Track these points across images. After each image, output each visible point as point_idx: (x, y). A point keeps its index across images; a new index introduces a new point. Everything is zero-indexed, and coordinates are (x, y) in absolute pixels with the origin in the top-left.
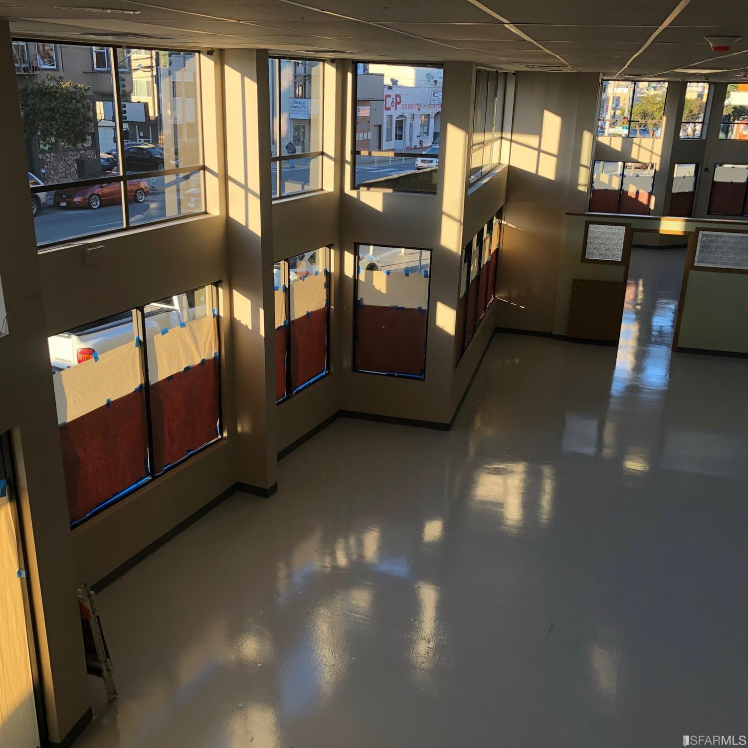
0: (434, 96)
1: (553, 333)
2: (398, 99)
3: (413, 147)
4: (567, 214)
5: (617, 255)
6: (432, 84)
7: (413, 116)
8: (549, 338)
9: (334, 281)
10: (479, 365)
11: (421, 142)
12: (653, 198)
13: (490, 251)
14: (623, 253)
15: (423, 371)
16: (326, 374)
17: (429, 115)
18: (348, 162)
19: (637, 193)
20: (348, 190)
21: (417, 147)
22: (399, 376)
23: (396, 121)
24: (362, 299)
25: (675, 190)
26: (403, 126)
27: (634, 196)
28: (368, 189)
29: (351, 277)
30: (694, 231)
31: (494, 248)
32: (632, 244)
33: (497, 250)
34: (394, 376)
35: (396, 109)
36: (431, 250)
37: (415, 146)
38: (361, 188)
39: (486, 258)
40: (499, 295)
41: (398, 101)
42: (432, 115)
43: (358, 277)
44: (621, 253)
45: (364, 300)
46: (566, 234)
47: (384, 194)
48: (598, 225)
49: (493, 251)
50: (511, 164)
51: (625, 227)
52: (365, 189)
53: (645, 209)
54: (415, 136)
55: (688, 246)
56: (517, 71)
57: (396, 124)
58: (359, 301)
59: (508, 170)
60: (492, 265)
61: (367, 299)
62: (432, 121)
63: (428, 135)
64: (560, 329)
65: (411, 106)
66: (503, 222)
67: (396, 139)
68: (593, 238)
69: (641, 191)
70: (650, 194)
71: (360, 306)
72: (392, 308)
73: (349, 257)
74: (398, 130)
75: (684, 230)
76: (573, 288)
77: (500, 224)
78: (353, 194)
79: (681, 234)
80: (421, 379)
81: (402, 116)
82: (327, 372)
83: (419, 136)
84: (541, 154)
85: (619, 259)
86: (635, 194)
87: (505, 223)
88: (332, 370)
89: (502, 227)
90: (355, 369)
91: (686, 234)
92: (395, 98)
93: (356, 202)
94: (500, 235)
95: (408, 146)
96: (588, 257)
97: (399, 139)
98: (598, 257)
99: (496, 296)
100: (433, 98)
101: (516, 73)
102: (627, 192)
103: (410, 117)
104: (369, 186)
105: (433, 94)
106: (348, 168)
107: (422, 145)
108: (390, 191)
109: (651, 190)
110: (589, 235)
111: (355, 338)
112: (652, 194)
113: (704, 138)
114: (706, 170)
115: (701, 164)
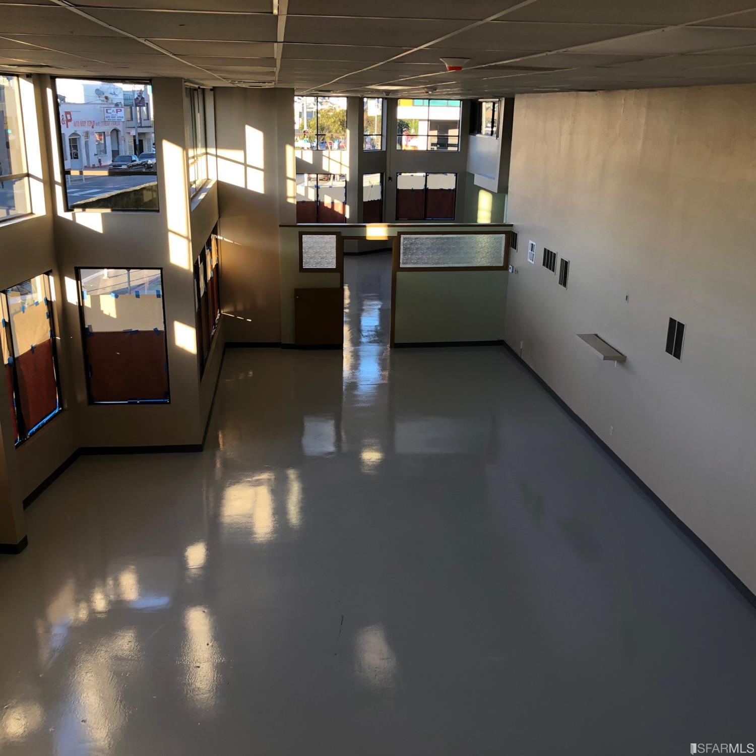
0: (107, 112)
1: (282, 343)
2: (68, 116)
3: (91, 166)
4: (280, 226)
5: (330, 262)
6: (103, 101)
7: (87, 134)
8: (280, 348)
9: (57, 310)
10: (217, 382)
11: (100, 161)
12: (347, 208)
13: (212, 266)
14: (336, 260)
15: (167, 394)
16: (60, 412)
17: (104, 132)
18: (58, 183)
19: (333, 203)
20: (61, 212)
21: (96, 166)
22: (141, 403)
23: (70, 139)
24: (90, 326)
25: (366, 199)
26: (78, 144)
27: (330, 207)
28: (84, 210)
29: (75, 304)
30: (396, 235)
31: (214, 264)
32: (344, 253)
33: (217, 265)
34: (136, 403)
35: (67, 127)
36: (161, 269)
37: (93, 165)
38: (76, 210)
39: (210, 274)
40: (225, 311)
41: (69, 118)
42: (107, 132)
43: (83, 304)
44: (334, 261)
45: (93, 327)
46: (281, 245)
47: (103, 215)
48: (310, 236)
49: (214, 267)
50: (219, 180)
51: (335, 236)
52: (80, 210)
53: (342, 218)
54: (91, 155)
55: (393, 251)
56: (214, 87)
57: (70, 143)
58: (88, 329)
59: (218, 186)
60: (215, 279)
61: (96, 327)
62: (108, 139)
63: (106, 153)
64: (288, 339)
65: (83, 123)
66: (219, 237)
67: (72, 158)
68: (307, 248)
69: (336, 201)
70: (345, 204)
71: (89, 333)
72: (125, 332)
73: (70, 284)
74: (72, 148)
75: (387, 235)
76: (295, 297)
77: (217, 239)
78: (68, 216)
79: (386, 239)
80: (166, 403)
81: (75, 134)
82: (60, 409)
83: (97, 155)
84: (248, 168)
85: (334, 267)
86: (331, 204)
87: (221, 238)
88: (66, 406)
89: (219, 242)
90: (91, 400)
91: (390, 238)
92: (65, 116)
93: (73, 224)
94: (217, 250)
95: (86, 165)
96: (305, 266)
97: (75, 158)
98: (314, 266)
99: (222, 312)
100: (106, 115)
101: (214, 89)
102: (323, 203)
103: (84, 134)
104: (84, 207)
105: (105, 111)
106: (59, 190)
107: (101, 164)
108: (108, 211)
109: (345, 200)
110: (304, 245)
111: (88, 368)
112: (346, 204)
113: (384, 149)
114: (390, 178)
115: (384, 173)
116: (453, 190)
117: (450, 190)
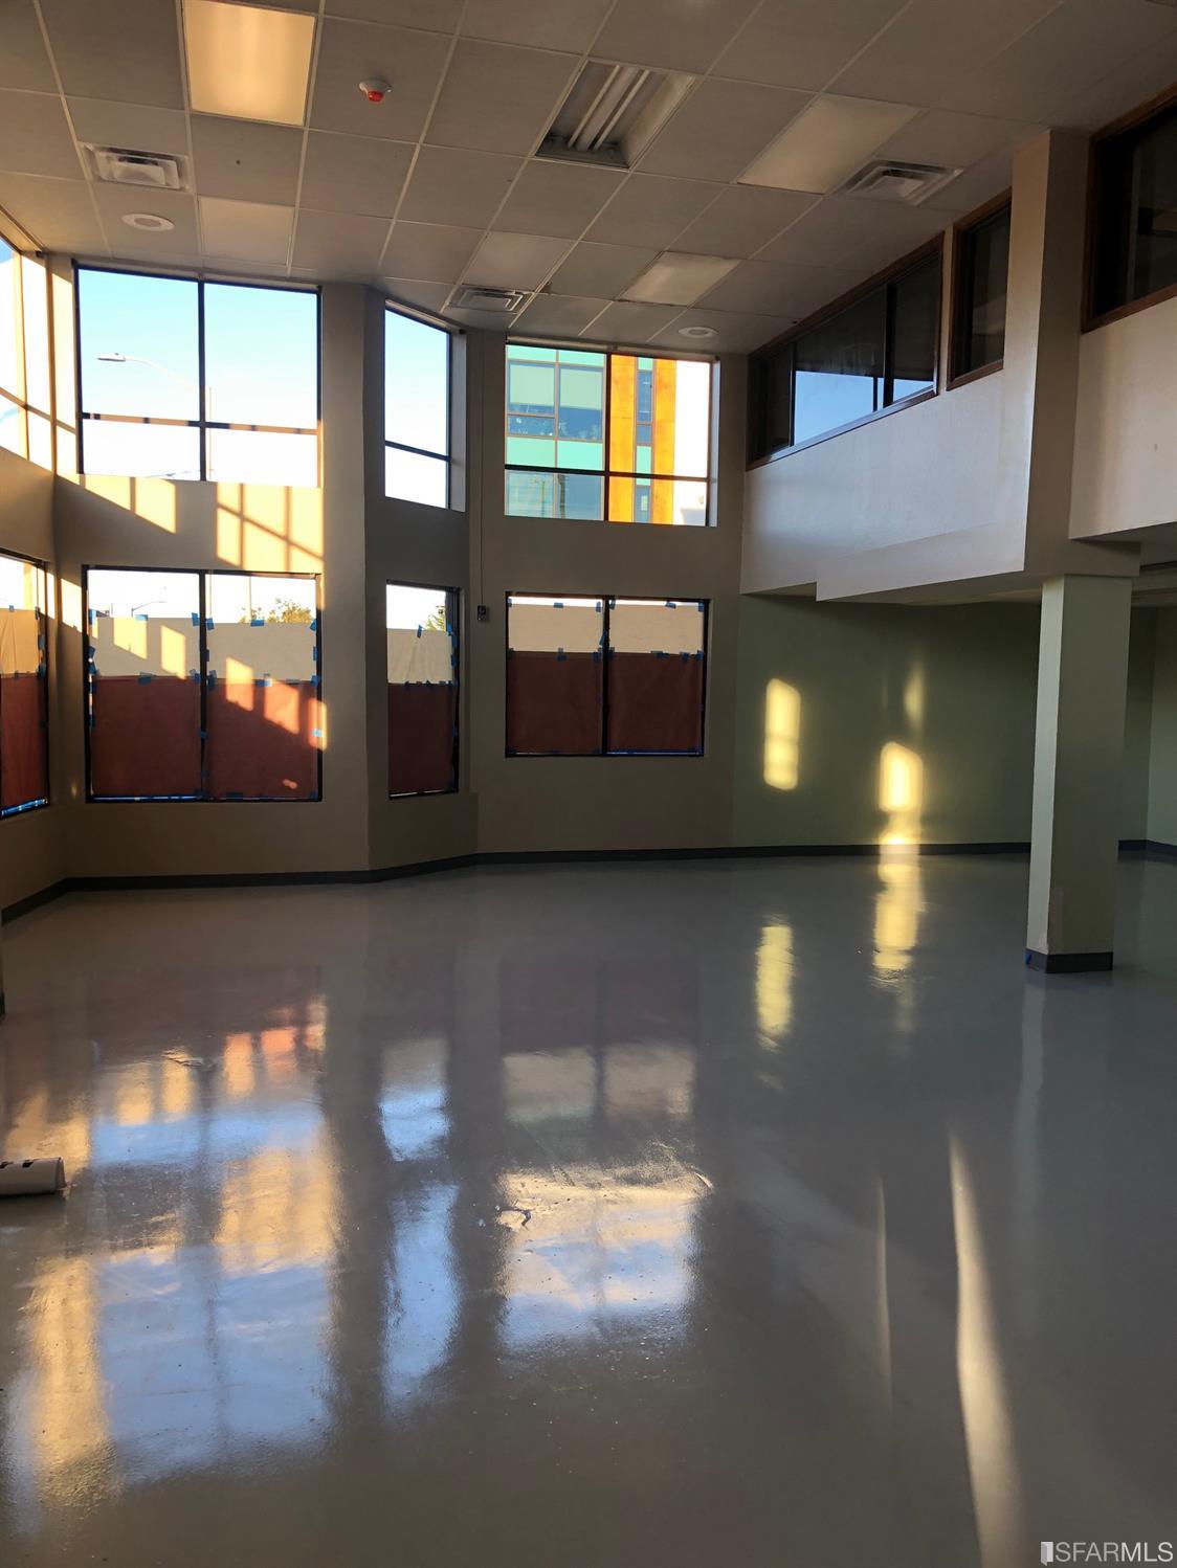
19: (259, 690)
25: (397, 675)
53: (296, 750)
69: (272, 684)
70: (308, 694)
86: (251, 692)
102: (223, 687)
109: (311, 678)
112: (313, 695)
113: (460, 506)
114: (483, 611)
115: (463, 592)
116: (696, 657)
117: (685, 657)
